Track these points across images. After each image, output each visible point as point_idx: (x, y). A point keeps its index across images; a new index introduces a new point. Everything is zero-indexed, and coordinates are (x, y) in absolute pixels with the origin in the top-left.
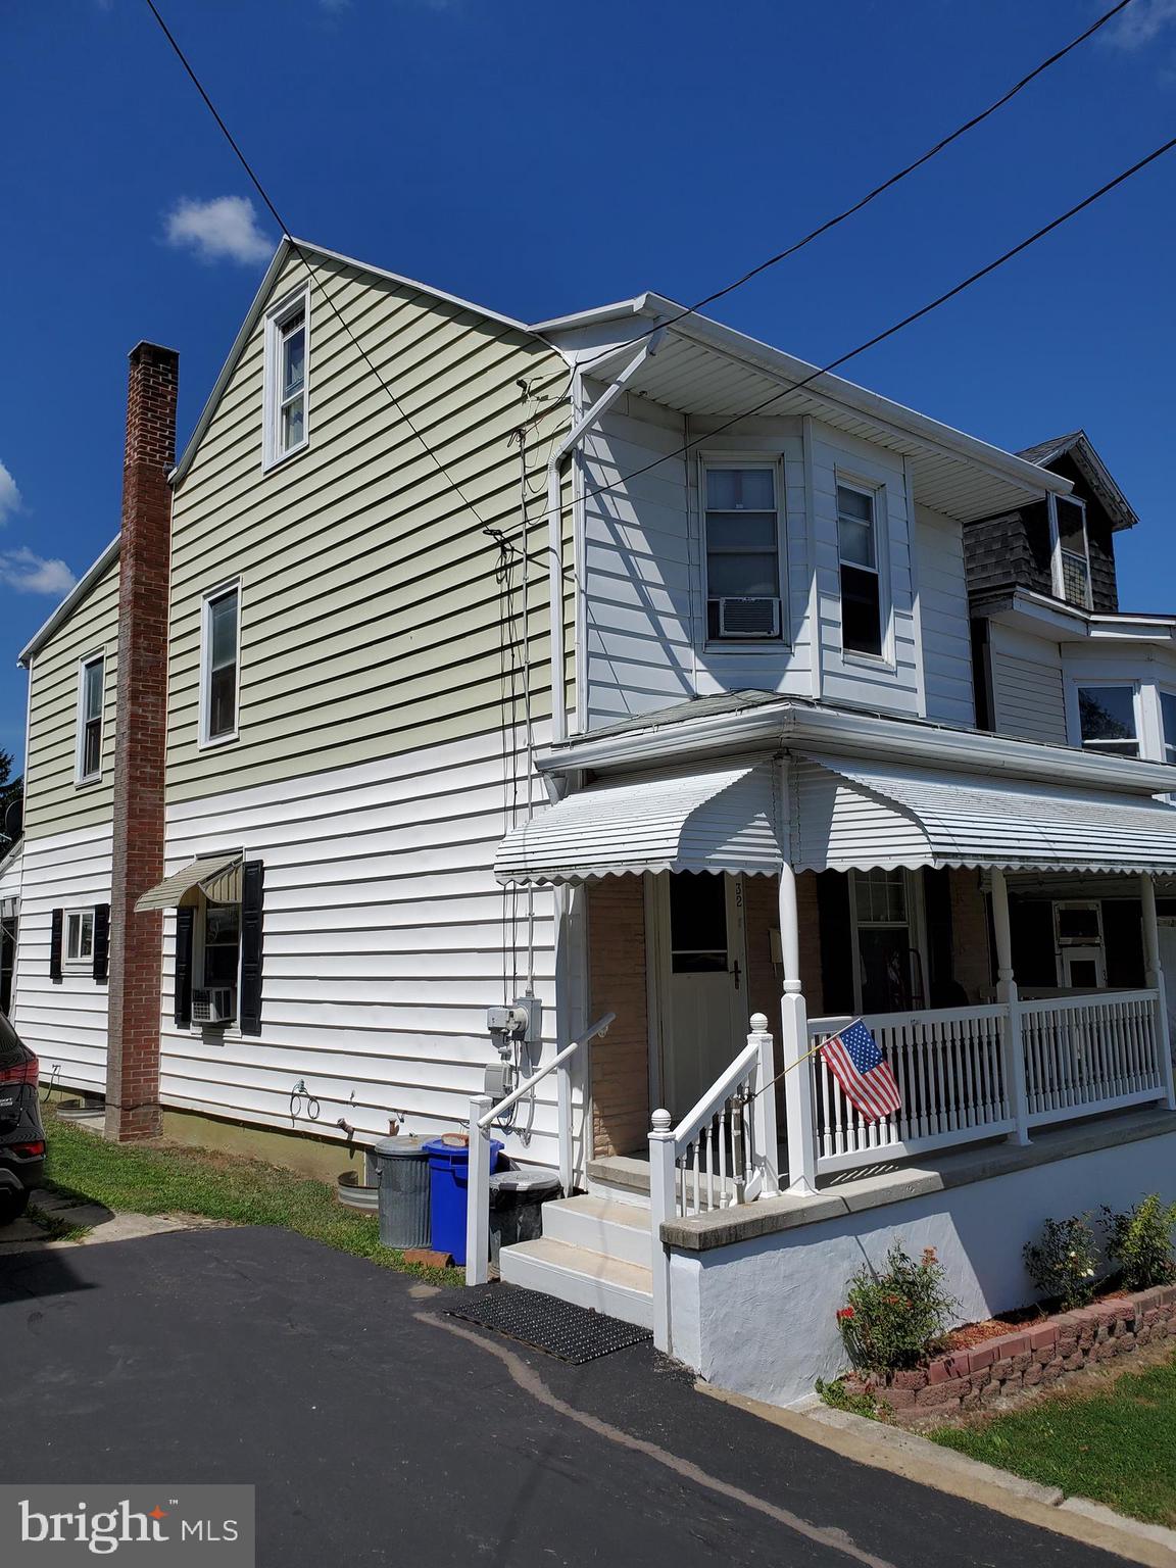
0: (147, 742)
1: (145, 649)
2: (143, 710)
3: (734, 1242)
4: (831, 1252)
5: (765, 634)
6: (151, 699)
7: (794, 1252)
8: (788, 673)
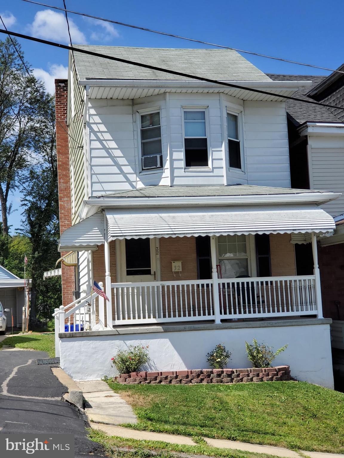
0: (65, 213)
1: (63, 183)
2: (64, 203)
3: (72, 337)
4: (112, 344)
5: (155, 167)
6: (66, 199)
7: (97, 342)
8: (162, 179)
